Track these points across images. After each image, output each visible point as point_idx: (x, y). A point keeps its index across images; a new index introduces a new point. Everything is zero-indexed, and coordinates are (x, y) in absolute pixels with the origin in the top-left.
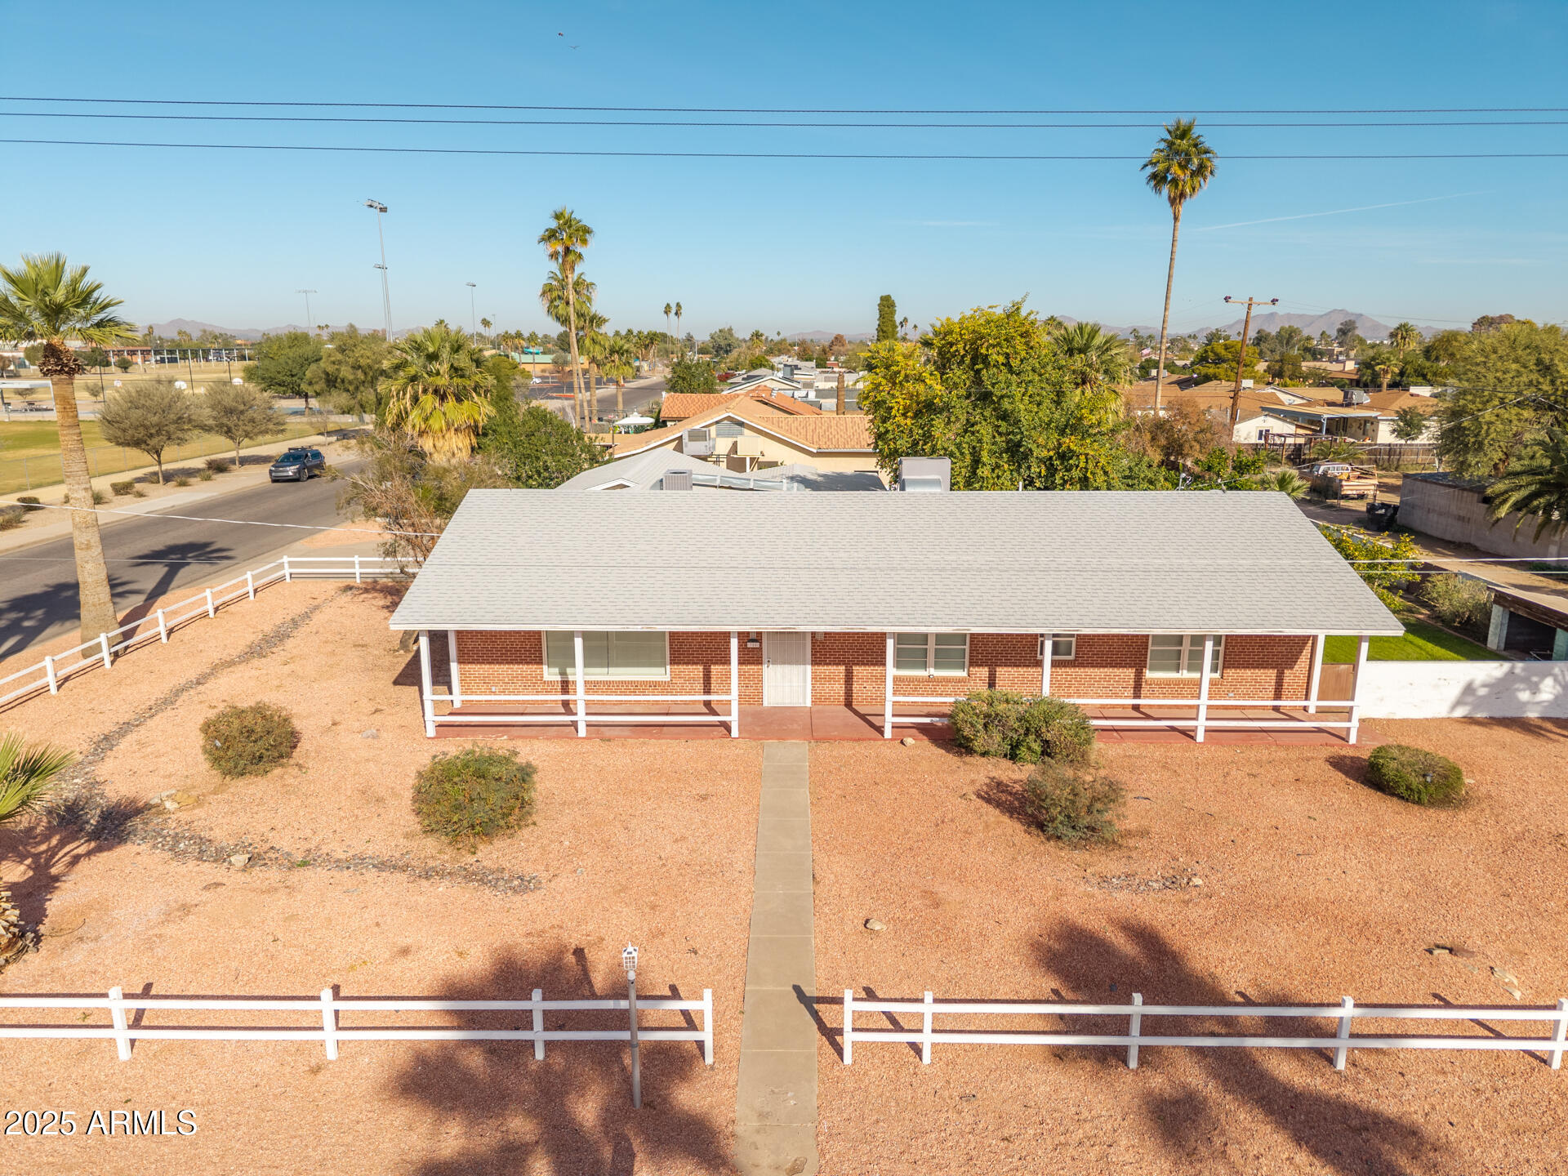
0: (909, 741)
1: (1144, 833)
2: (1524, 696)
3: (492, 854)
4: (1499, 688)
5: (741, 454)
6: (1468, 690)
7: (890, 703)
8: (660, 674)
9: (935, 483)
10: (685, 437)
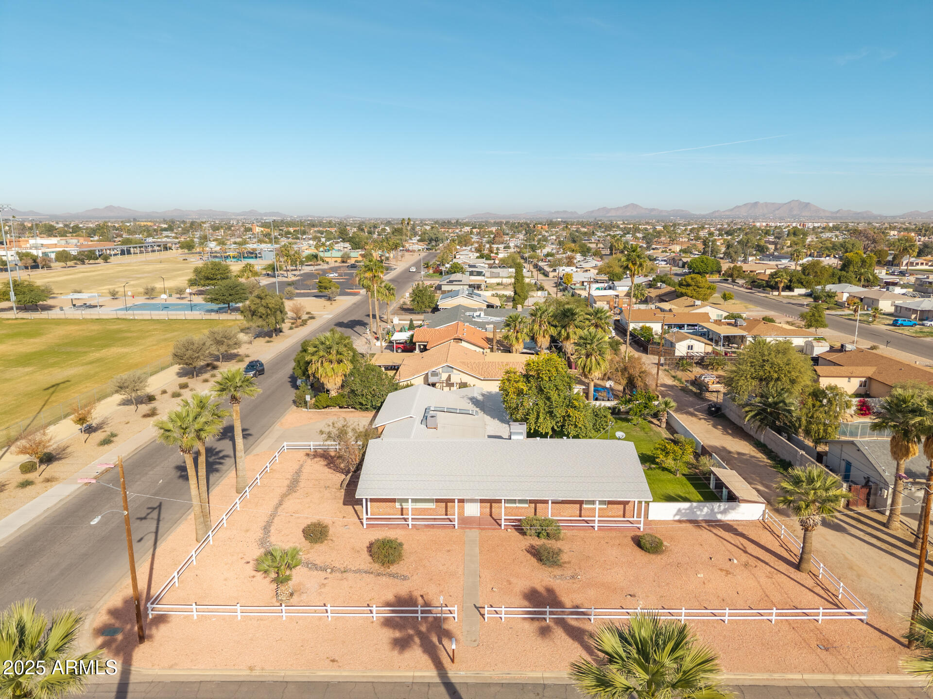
0: (509, 530)
1: (569, 562)
3: (394, 569)
4: (689, 511)
5: (452, 381)
6: (679, 510)
7: (503, 517)
8: (432, 506)
9: (521, 433)
10: (429, 374)
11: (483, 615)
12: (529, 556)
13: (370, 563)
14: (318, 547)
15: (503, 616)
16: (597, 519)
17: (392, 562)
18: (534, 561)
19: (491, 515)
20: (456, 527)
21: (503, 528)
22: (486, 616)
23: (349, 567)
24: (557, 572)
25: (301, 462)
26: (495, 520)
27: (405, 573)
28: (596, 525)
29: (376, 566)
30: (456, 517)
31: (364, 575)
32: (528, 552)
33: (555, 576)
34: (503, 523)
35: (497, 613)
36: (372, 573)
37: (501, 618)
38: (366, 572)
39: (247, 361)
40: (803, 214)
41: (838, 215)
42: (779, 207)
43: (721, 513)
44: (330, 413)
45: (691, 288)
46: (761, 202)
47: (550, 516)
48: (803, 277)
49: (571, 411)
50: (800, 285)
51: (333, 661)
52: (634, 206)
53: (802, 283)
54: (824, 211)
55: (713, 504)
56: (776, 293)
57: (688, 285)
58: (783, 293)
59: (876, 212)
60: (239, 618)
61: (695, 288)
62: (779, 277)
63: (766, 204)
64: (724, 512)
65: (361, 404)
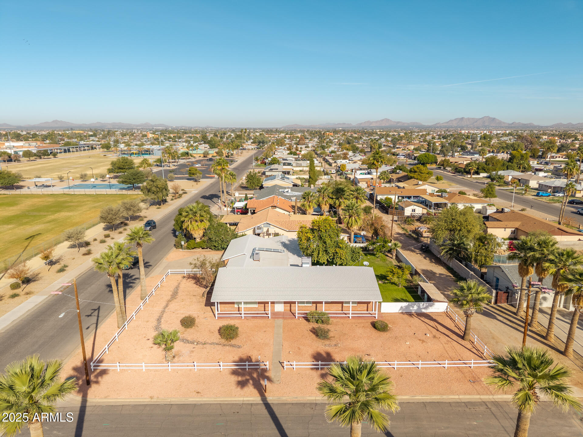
0: (300, 319)
1: (334, 337)
2: (411, 308)
3: (233, 342)
4: (407, 307)
5: (270, 232)
6: (402, 307)
7: (297, 312)
8: (256, 306)
9: (308, 263)
10: (256, 228)
11: (283, 367)
12: (311, 333)
13: (219, 339)
14: (190, 330)
15: (295, 367)
16: (351, 312)
17: (232, 338)
18: (314, 336)
19: (291, 311)
20: (270, 318)
21: (297, 318)
22: (285, 367)
23: (207, 341)
24: (327, 342)
25: (179, 282)
26: (293, 314)
27: (239, 344)
28: (350, 316)
29: (223, 341)
30: (270, 312)
31: (216, 345)
32: (311, 331)
33: (326, 345)
34: (297, 315)
35: (292, 365)
36: (220, 344)
37: (293, 368)
38: (217, 344)
39: (146, 220)
40: (491, 125)
41: (513, 125)
42: (476, 120)
43: (424, 308)
44: (196, 252)
45: (417, 173)
46: (466, 117)
47: (324, 311)
48: (486, 166)
49: (338, 250)
50: (483, 171)
51: (198, 393)
52: (387, 120)
53: (485, 170)
54: (504, 123)
55: (420, 303)
56: (469, 176)
57: (415, 172)
58: (473, 176)
59: (536, 123)
60: (144, 370)
61: (419, 173)
62: (471, 166)
63: (469, 119)
64: (426, 308)
65: (215, 246)
